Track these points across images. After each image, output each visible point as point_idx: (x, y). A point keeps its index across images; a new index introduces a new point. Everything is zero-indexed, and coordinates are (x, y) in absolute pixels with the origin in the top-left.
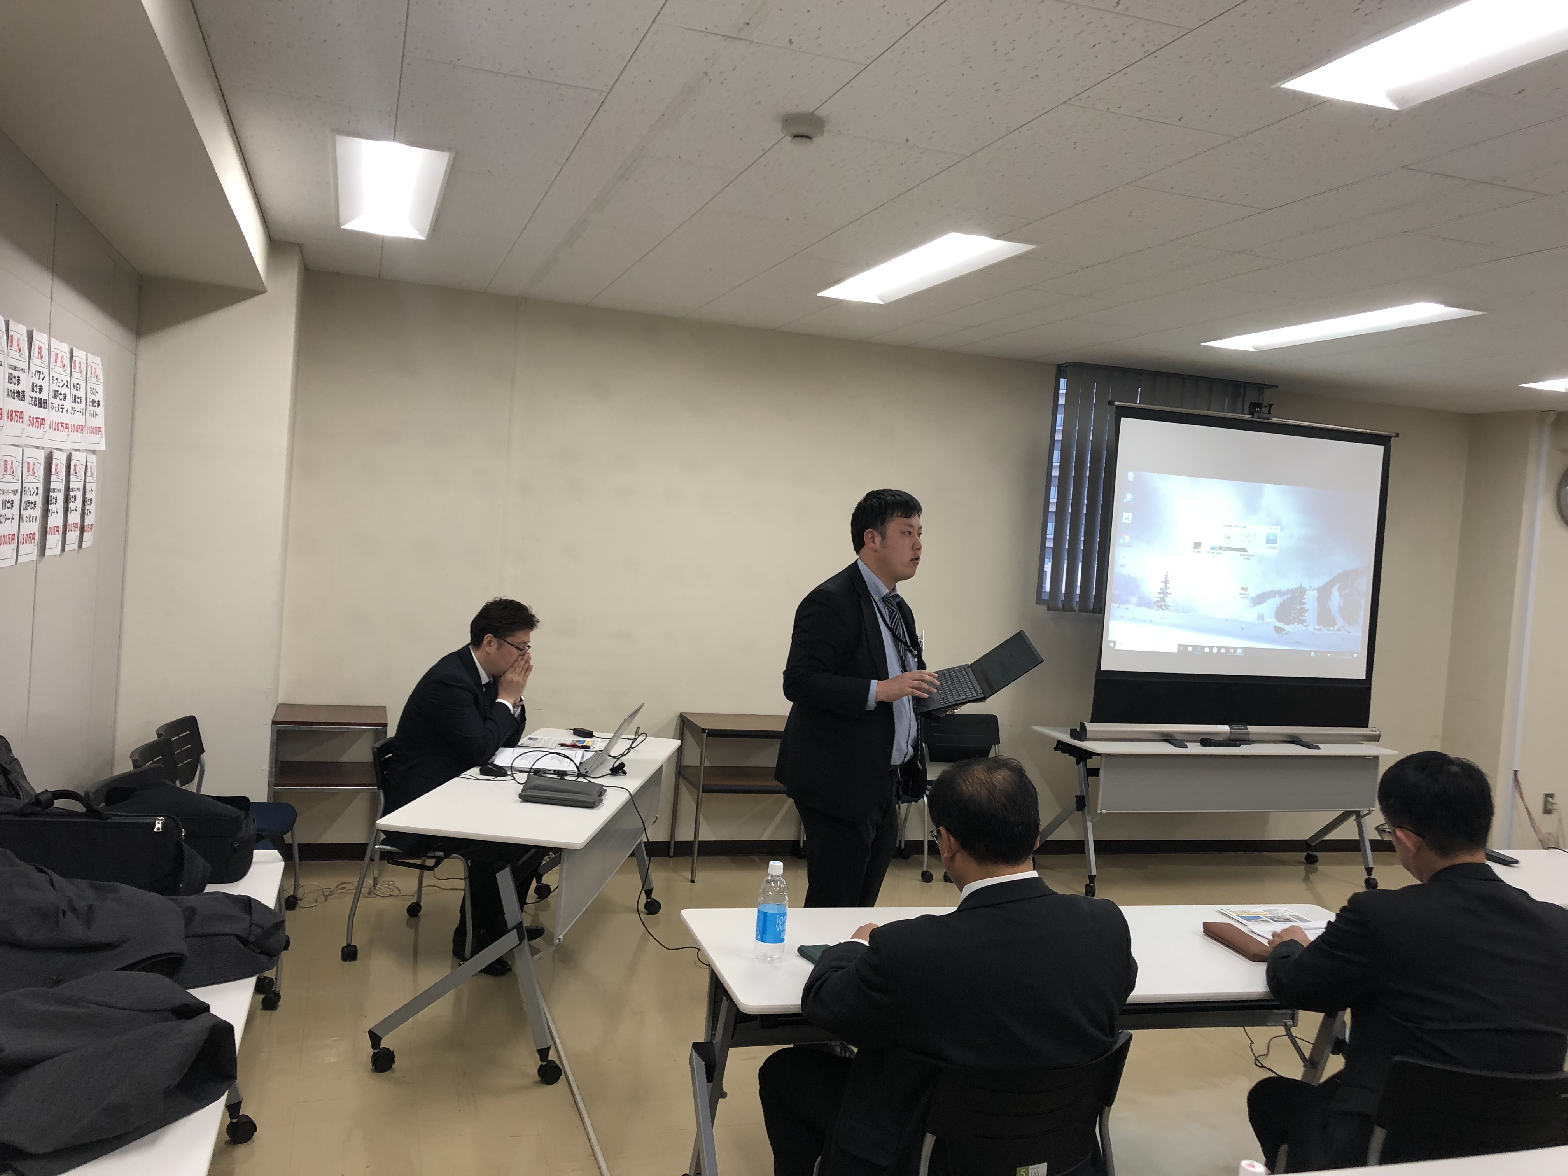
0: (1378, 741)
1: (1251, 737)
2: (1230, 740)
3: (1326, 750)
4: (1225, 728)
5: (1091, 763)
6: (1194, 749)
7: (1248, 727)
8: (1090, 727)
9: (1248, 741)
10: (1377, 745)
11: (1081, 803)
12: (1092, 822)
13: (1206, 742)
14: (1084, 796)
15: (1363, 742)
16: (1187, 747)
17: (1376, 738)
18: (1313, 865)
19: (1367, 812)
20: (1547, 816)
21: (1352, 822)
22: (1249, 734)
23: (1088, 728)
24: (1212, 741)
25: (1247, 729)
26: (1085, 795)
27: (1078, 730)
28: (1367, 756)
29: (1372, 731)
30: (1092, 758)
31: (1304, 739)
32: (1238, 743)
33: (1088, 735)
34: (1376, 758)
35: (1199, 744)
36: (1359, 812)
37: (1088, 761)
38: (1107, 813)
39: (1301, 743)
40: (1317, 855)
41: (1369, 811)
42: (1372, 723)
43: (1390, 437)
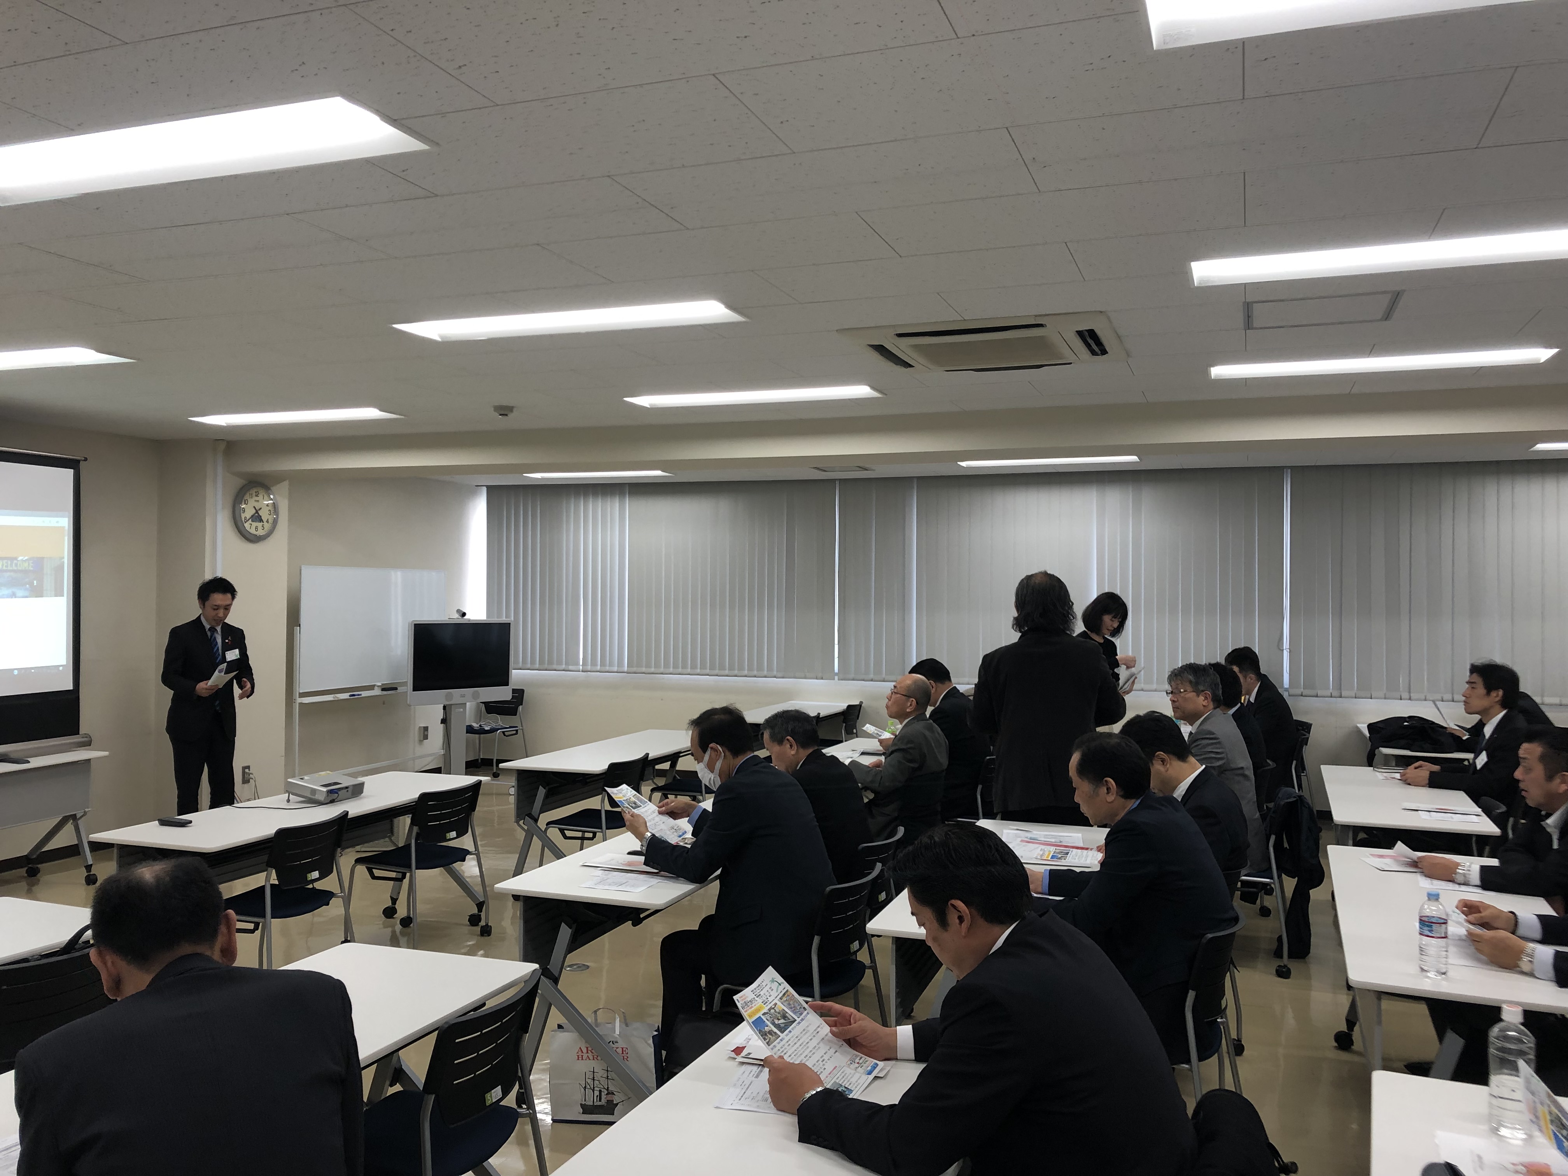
0: (91, 745)
3: (36, 762)
10: (88, 750)
15: (76, 749)
17: (87, 744)
18: (35, 877)
19: (82, 814)
20: (246, 785)
21: (69, 827)
28: (77, 761)
29: (83, 737)
31: (12, 756)
34: (89, 760)
36: (75, 815)
39: (8, 759)
40: (37, 867)
41: (84, 812)
42: (83, 730)
43: (78, 461)
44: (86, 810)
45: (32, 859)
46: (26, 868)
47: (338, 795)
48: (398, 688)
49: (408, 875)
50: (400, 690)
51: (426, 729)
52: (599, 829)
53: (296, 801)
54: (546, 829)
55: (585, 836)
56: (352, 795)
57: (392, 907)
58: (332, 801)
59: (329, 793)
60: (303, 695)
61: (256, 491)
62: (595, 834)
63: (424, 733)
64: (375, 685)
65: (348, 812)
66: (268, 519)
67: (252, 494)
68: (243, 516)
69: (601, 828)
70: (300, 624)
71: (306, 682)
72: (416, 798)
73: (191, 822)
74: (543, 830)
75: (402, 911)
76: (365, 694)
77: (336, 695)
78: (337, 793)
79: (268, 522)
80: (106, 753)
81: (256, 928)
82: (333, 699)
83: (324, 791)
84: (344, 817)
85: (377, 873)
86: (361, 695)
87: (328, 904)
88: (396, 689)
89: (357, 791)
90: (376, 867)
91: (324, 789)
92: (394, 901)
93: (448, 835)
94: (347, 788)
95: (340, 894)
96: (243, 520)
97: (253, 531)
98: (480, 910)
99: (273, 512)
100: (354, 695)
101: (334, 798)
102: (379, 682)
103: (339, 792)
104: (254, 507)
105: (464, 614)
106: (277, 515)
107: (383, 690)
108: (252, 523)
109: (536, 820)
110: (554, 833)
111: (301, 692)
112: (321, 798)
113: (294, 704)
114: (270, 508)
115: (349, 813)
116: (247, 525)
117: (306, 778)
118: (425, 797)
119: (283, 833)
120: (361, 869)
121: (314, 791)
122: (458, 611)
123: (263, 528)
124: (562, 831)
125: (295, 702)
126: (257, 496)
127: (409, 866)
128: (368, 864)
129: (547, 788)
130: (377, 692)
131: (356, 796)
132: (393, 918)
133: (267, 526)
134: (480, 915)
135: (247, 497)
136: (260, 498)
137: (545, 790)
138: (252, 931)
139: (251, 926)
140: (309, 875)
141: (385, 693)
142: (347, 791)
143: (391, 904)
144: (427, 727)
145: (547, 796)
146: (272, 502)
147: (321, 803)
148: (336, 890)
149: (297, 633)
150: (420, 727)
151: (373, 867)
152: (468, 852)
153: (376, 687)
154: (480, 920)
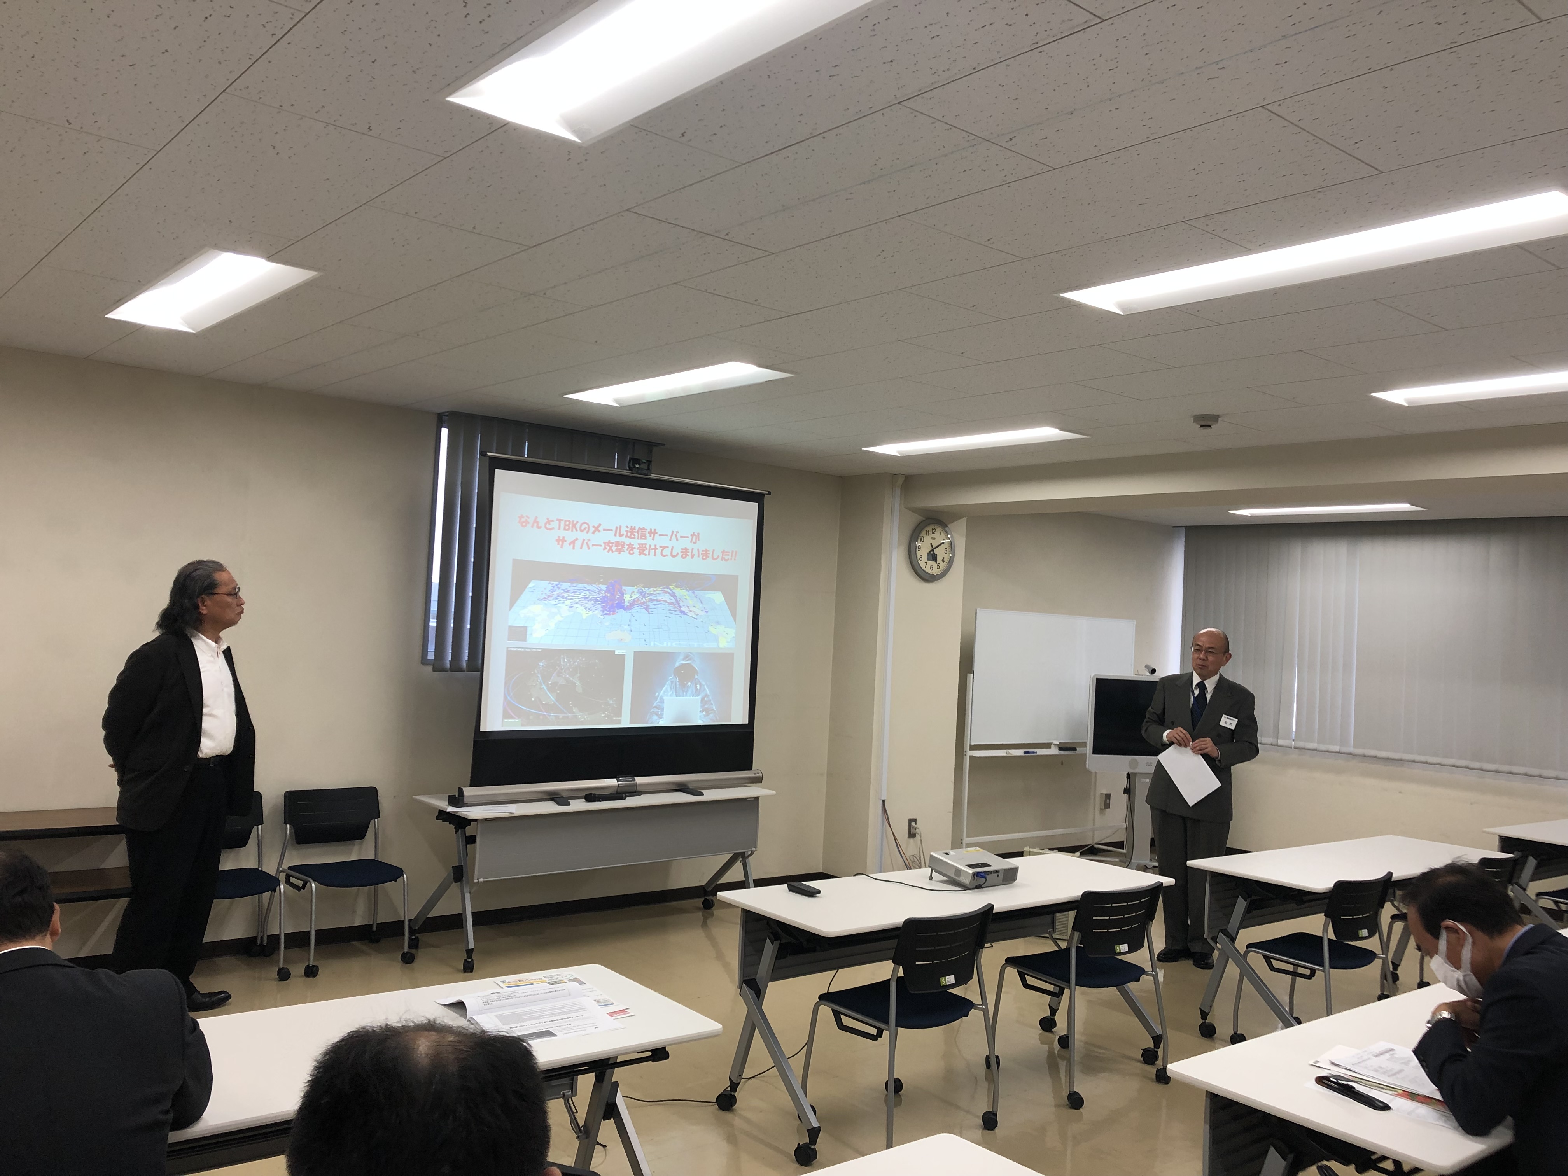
0: (761, 783)
1: (639, 789)
2: (617, 793)
3: (710, 795)
4: (612, 782)
5: (469, 830)
6: (578, 805)
7: (636, 778)
8: (468, 792)
9: (634, 792)
10: (759, 787)
11: (459, 874)
12: (470, 893)
13: (590, 797)
14: (462, 866)
15: (747, 785)
16: (569, 804)
17: (758, 780)
18: (710, 910)
19: (750, 852)
20: (912, 840)
21: (738, 866)
22: (636, 785)
23: (465, 794)
24: (597, 796)
25: (635, 781)
26: (463, 864)
27: (457, 796)
28: (748, 798)
29: (755, 774)
30: (470, 824)
31: (691, 786)
32: (624, 795)
33: (466, 801)
34: (757, 799)
35: (584, 800)
36: (744, 853)
37: (467, 828)
38: (484, 881)
39: (689, 790)
40: (712, 901)
41: (752, 851)
42: (755, 765)
43: (763, 495)
44: (754, 849)
45: (709, 891)
46: (704, 899)
47: (986, 880)
48: (1077, 749)
49: (1067, 991)
50: (1079, 750)
51: (1108, 796)
52: (1320, 966)
53: (939, 879)
54: (1246, 953)
55: (1298, 972)
56: (1003, 880)
57: (1051, 1019)
58: (979, 887)
59: (975, 877)
60: (974, 748)
61: (934, 528)
62: (1313, 972)
63: (1106, 801)
64: (1051, 744)
65: (993, 906)
66: (944, 558)
67: (928, 531)
68: (919, 554)
69: (1322, 965)
70: (973, 671)
71: (977, 734)
72: (1078, 896)
73: (819, 892)
74: (1242, 954)
75: (1061, 1028)
76: (1041, 752)
77: (1010, 751)
78: (985, 878)
79: (944, 561)
80: (774, 792)
81: (880, 1034)
82: (1007, 755)
83: (969, 873)
84: (988, 912)
85: (1030, 981)
86: (1036, 753)
87: (967, 1016)
88: (1075, 749)
89: (1010, 876)
90: (1027, 973)
91: (970, 871)
92: (1053, 1011)
93: (1117, 947)
94: (997, 872)
95: (981, 1006)
96: (919, 557)
97: (928, 570)
98: (1157, 1045)
99: (950, 550)
100: (1028, 753)
101: (981, 884)
102: (1057, 740)
103: (988, 877)
104: (931, 544)
105: (1153, 671)
106: (954, 555)
107: (1060, 749)
108: (927, 561)
109: (1233, 940)
110: (1256, 960)
111: (972, 744)
112: (966, 881)
113: (964, 756)
114: (946, 546)
115: (995, 907)
116: (922, 564)
117: (952, 853)
118: (1089, 896)
119: (913, 926)
120: (1012, 973)
121: (958, 871)
122: (1147, 667)
123: (938, 567)
124: (1267, 959)
125: (965, 755)
126: (934, 533)
127: (1068, 981)
128: (1018, 967)
129: (1249, 900)
130: (1054, 751)
131: (1008, 882)
132: (1052, 1032)
133: (943, 565)
134: (1158, 1052)
135: (923, 534)
136: (937, 535)
137: (1246, 903)
138: (874, 1038)
139: (874, 1031)
140: (942, 980)
141: (1062, 752)
142: (998, 876)
143: (1049, 1015)
144: (1110, 795)
145: (1248, 910)
146: (949, 541)
147: (965, 888)
148: (976, 999)
149: (970, 680)
150: (1101, 794)
151: (1025, 972)
152: (1142, 971)
153: (1053, 746)
154: (1156, 1059)
